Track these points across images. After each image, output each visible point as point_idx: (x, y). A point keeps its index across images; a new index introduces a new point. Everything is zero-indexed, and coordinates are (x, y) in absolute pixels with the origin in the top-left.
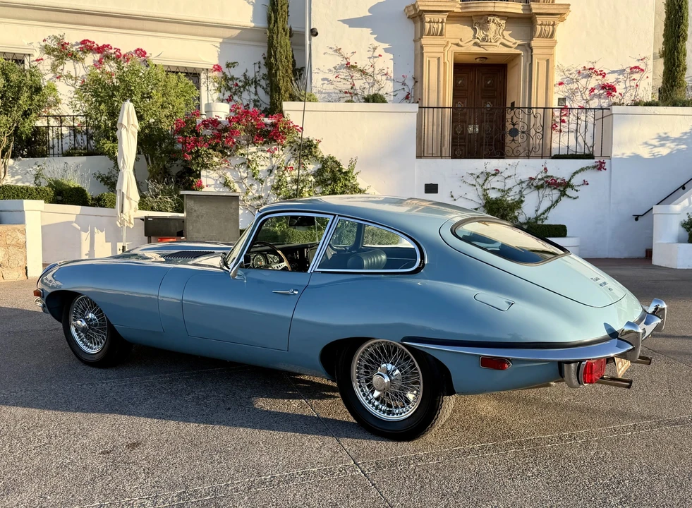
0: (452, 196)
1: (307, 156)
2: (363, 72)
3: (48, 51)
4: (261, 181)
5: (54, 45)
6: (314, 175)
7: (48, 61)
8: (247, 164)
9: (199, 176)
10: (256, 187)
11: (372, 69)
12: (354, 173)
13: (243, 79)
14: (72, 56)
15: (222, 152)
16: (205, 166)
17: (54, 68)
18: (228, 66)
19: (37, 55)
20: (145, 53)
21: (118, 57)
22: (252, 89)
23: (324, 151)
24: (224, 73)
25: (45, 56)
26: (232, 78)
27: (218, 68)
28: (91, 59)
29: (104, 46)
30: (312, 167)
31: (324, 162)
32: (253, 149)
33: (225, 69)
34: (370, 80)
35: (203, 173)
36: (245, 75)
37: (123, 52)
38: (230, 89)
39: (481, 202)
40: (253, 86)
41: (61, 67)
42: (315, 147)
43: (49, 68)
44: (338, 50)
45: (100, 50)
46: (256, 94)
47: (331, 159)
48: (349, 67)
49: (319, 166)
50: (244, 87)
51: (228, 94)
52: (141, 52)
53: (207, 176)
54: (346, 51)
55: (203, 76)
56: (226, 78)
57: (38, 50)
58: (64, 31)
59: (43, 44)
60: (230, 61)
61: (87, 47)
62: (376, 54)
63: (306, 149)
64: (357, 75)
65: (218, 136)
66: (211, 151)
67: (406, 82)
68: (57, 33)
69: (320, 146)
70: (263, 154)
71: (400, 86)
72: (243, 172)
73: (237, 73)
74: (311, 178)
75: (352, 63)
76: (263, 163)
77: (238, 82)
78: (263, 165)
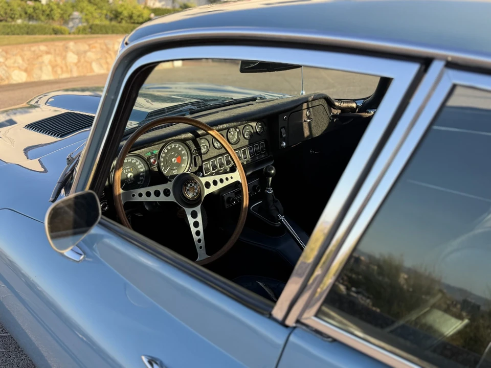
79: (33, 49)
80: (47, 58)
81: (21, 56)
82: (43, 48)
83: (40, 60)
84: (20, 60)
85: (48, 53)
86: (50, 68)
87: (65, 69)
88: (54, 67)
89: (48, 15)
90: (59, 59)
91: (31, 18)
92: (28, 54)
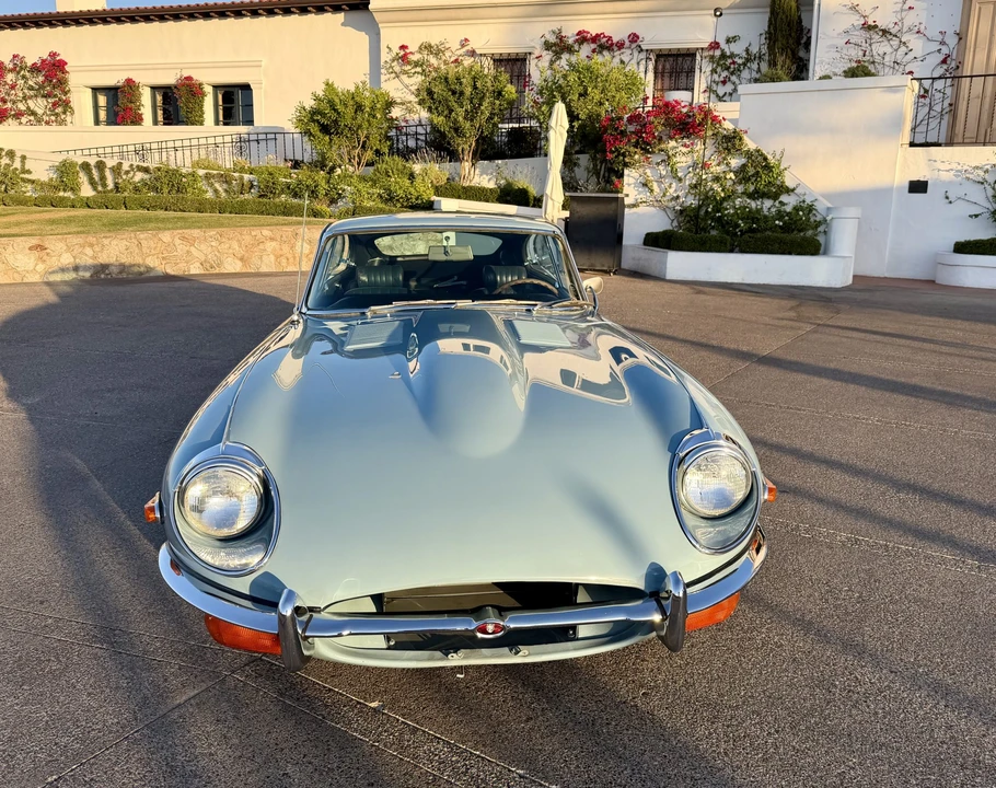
0: (947, 198)
1: (729, 150)
2: (885, 32)
3: (548, 46)
4: (680, 180)
5: (552, 39)
6: (735, 173)
7: (547, 56)
8: (667, 160)
9: (621, 176)
10: (674, 185)
11: (897, 28)
12: (782, 167)
13: (744, 55)
14: (569, 49)
15: (642, 149)
16: (626, 165)
17: (552, 62)
18: (728, 41)
19: (537, 53)
20: (638, 37)
21: (612, 44)
22: (755, 66)
23: (750, 144)
24: (723, 50)
25: (546, 52)
26: (732, 55)
27: (715, 45)
28: (586, 49)
29: (598, 35)
30: (735, 162)
31: (749, 155)
32: (672, 143)
33: (723, 45)
34: (895, 42)
35: (626, 172)
36: (747, 50)
37: (615, 40)
38: (728, 68)
39: (988, 205)
40: (756, 63)
41: (558, 62)
42: (741, 139)
43: (547, 64)
44: (854, 8)
45: (595, 39)
46: (759, 70)
47: (758, 151)
48: (868, 28)
49: (744, 161)
50: (745, 64)
51: (725, 74)
52: (634, 38)
53: (628, 175)
54: (865, 8)
55: (698, 57)
56: (723, 56)
57: (538, 47)
58: (563, 23)
59: (543, 39)
60: (731, 35)
61: (583, 38)
62: (906, 7)
63: (730, 142)
64: (876, 37)
65: (638, 133)
66: (632, 149)
67: (946, 40)
68: (555, 26)
69: (745, 137)
70: (684, 150)
71: (936, 46)
72: (662, 170)
73: (738, 48)
74: (732, 175)
75: (871, 23)
76: (684, 159)
77: (736, 60)
78: (683, 161)
79: (254, 233)
80: (270, 246)
81: (238, 241)
82: (266, 232)
83: (261, 246)
84: (235, 245)
85: (272, 239)
86: (272, 258)
87: (291, 260)
88: (278, 257)
89: (313, 192)
90: (286, 248)
91: (295, 195)
92: (247, 239)
